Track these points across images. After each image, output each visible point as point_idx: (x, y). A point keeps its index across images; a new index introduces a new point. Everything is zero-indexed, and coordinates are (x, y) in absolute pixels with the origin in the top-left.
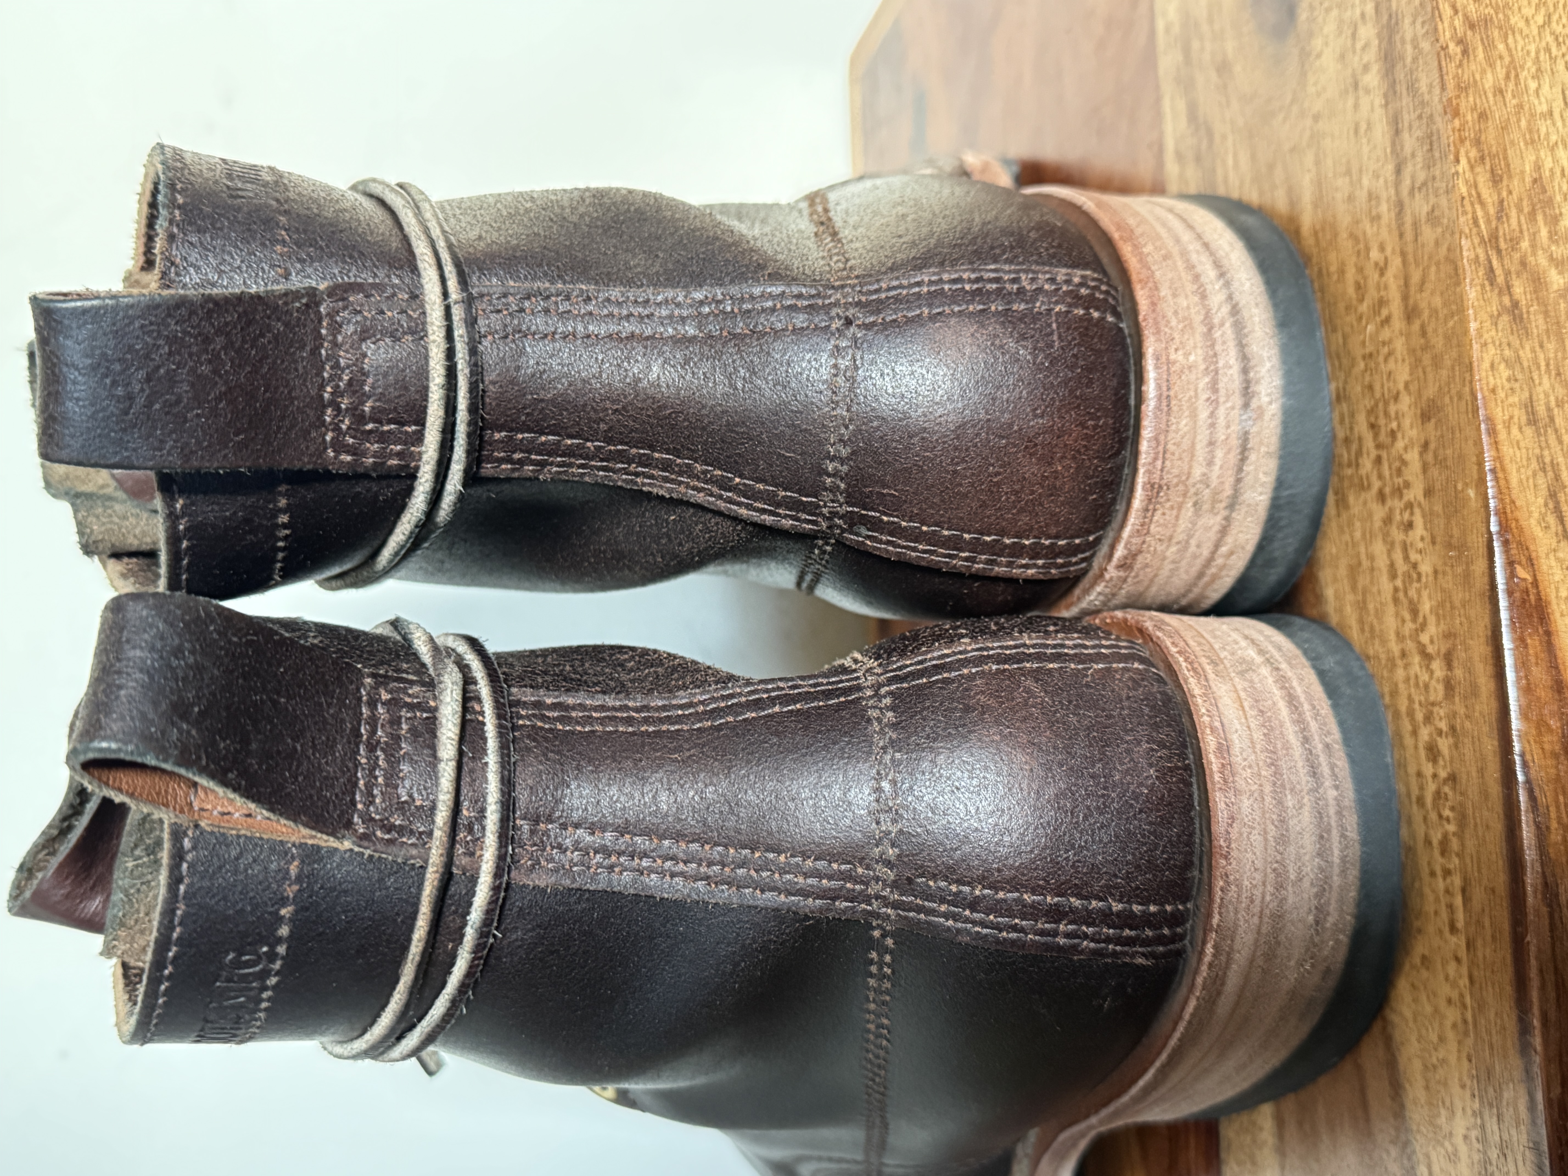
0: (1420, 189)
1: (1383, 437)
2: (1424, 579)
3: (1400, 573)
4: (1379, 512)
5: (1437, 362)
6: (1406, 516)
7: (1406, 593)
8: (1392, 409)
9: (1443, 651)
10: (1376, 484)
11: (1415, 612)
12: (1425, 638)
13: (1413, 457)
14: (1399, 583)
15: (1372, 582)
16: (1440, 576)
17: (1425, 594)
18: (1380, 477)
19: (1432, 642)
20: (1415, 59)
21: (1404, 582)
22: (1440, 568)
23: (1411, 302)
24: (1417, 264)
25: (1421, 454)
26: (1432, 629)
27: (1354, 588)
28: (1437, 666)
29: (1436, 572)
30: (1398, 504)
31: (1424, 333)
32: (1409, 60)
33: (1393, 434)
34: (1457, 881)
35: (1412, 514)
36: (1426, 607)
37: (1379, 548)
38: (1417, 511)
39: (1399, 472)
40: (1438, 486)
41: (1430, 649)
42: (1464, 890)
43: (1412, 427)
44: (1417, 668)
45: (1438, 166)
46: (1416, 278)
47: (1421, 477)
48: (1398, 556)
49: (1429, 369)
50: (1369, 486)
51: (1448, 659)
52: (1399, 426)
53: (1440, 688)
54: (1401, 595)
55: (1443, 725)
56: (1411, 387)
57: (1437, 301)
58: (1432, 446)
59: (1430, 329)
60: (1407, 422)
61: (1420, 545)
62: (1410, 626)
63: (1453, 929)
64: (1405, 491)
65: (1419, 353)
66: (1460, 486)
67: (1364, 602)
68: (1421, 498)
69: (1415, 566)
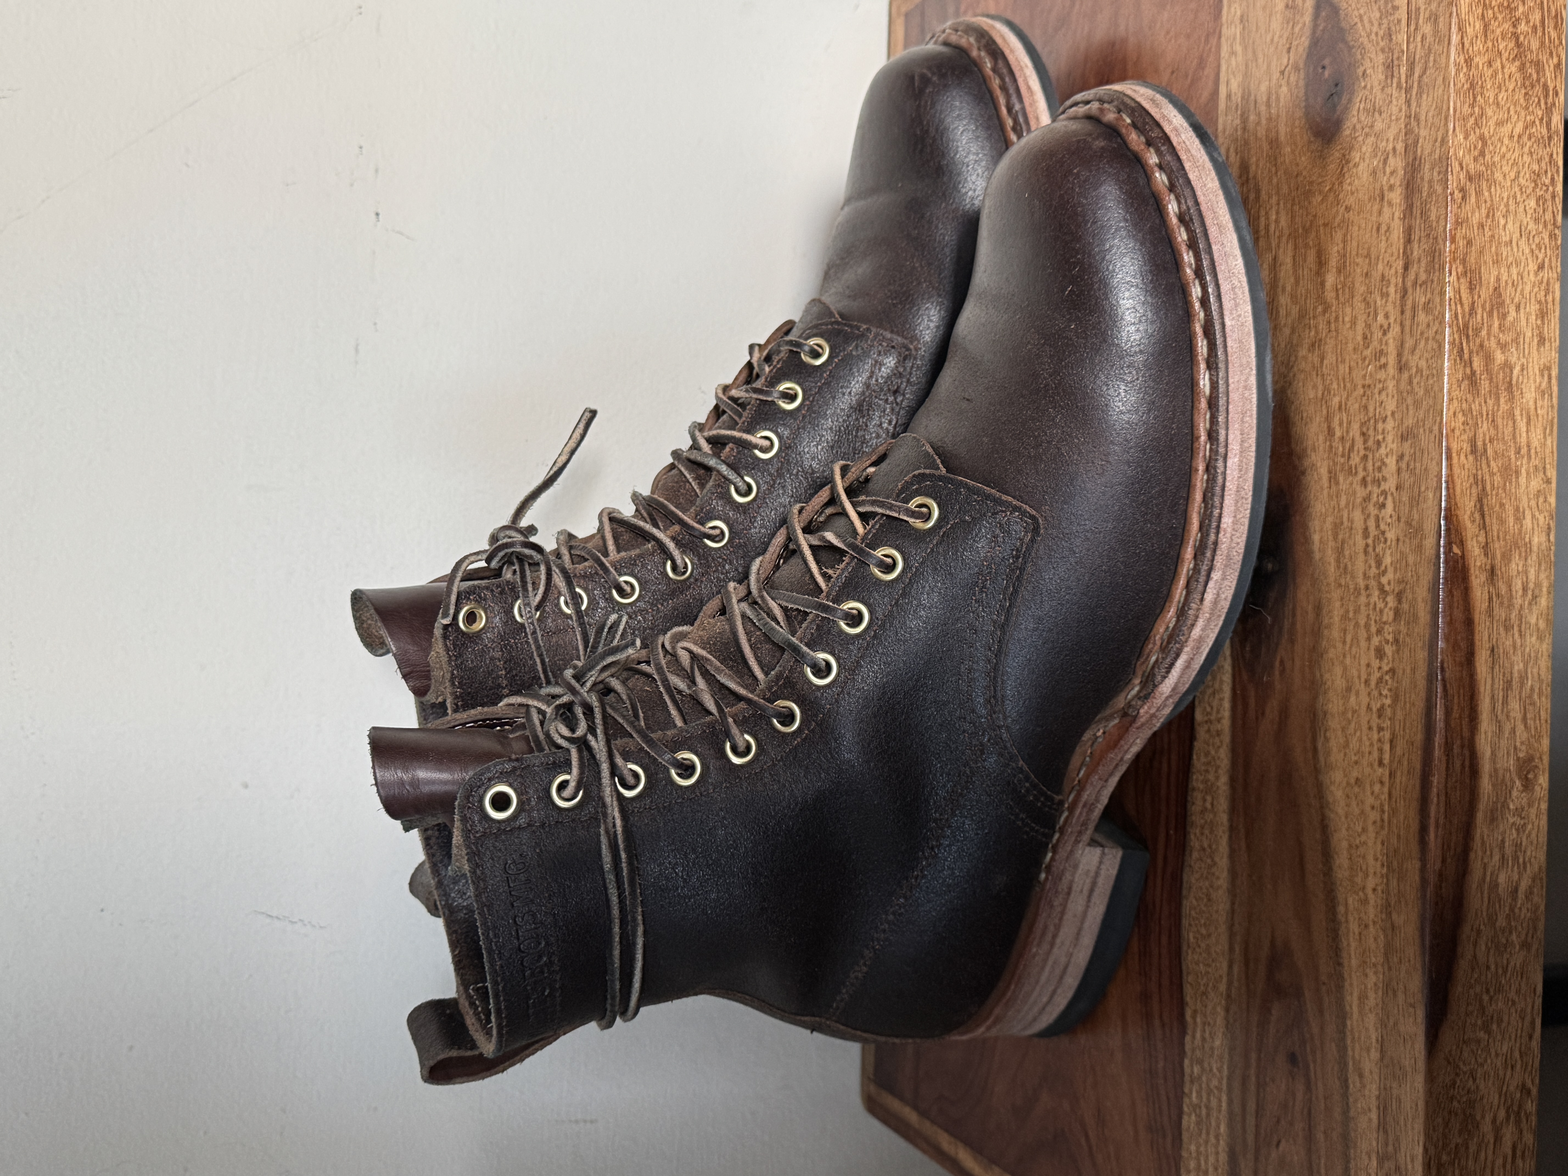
0: (1421, 286)
1: (1370, 443)
2: (1389, 543)
3: (1372, 535)
4: (1361, 493)
5: (1417, 404)
6: (1381, 499)
7: (1374, 550)
8: (1380, 426)
9: (1396, 591)
10: (1361, 474)
11: (1379, 563)
12: (1384, 580)
13: (1391, 462)
14: (1370, 541)
15: (1350, 537)
16: (1401, 543)
17: (1388, 552)
18: (1365, 469)
19: (1389, 583)
20: (1430, 195)
21: (1374, 541)
22: (1401, 538)
23: (1404, 359)
24: (1412, 335)
25: (1397, 461)
26: (1390, 575)
27: (1335, 538)
28: (1391, 600)
29: (1398, 540)
30: (1376, 491)
31: (1410, 382)
32: (1425, 194)
33: (1378, 443)
34: (1387, 735)
35: (1386, 498)
36: (1387, 560)
37: (1358, 516)
38: (1390, 498)
39: (1380, 469)
40: (1407, 485)
41: (1387, 588)
42: (1391, 741)
43: (1393, 442)
44: (1376, 599)
45: (1437, 274)
46: (1409, 343)
47: (1395, 476)
48: (1371, 523)
49: (1411, 408)
50: (1356, 473)
51: (1399, 596)
52: (1384, 438)
53: (1391, 614)
54: (1370, 549)
55: (1390, 638)
56: (1396, 416)
57: (1423, 364)
58: (1406, 458)
59: (1415, 381)
60: (1390, 438)
61: (1389, 520)
62: (1374, 571)
63: (1381, 763)
64: (1383, 483)
65: (1405, 394)
66: (1423, 489)
67: (1343, 549)
68: (1393, 489)
69: (1383, 533)
